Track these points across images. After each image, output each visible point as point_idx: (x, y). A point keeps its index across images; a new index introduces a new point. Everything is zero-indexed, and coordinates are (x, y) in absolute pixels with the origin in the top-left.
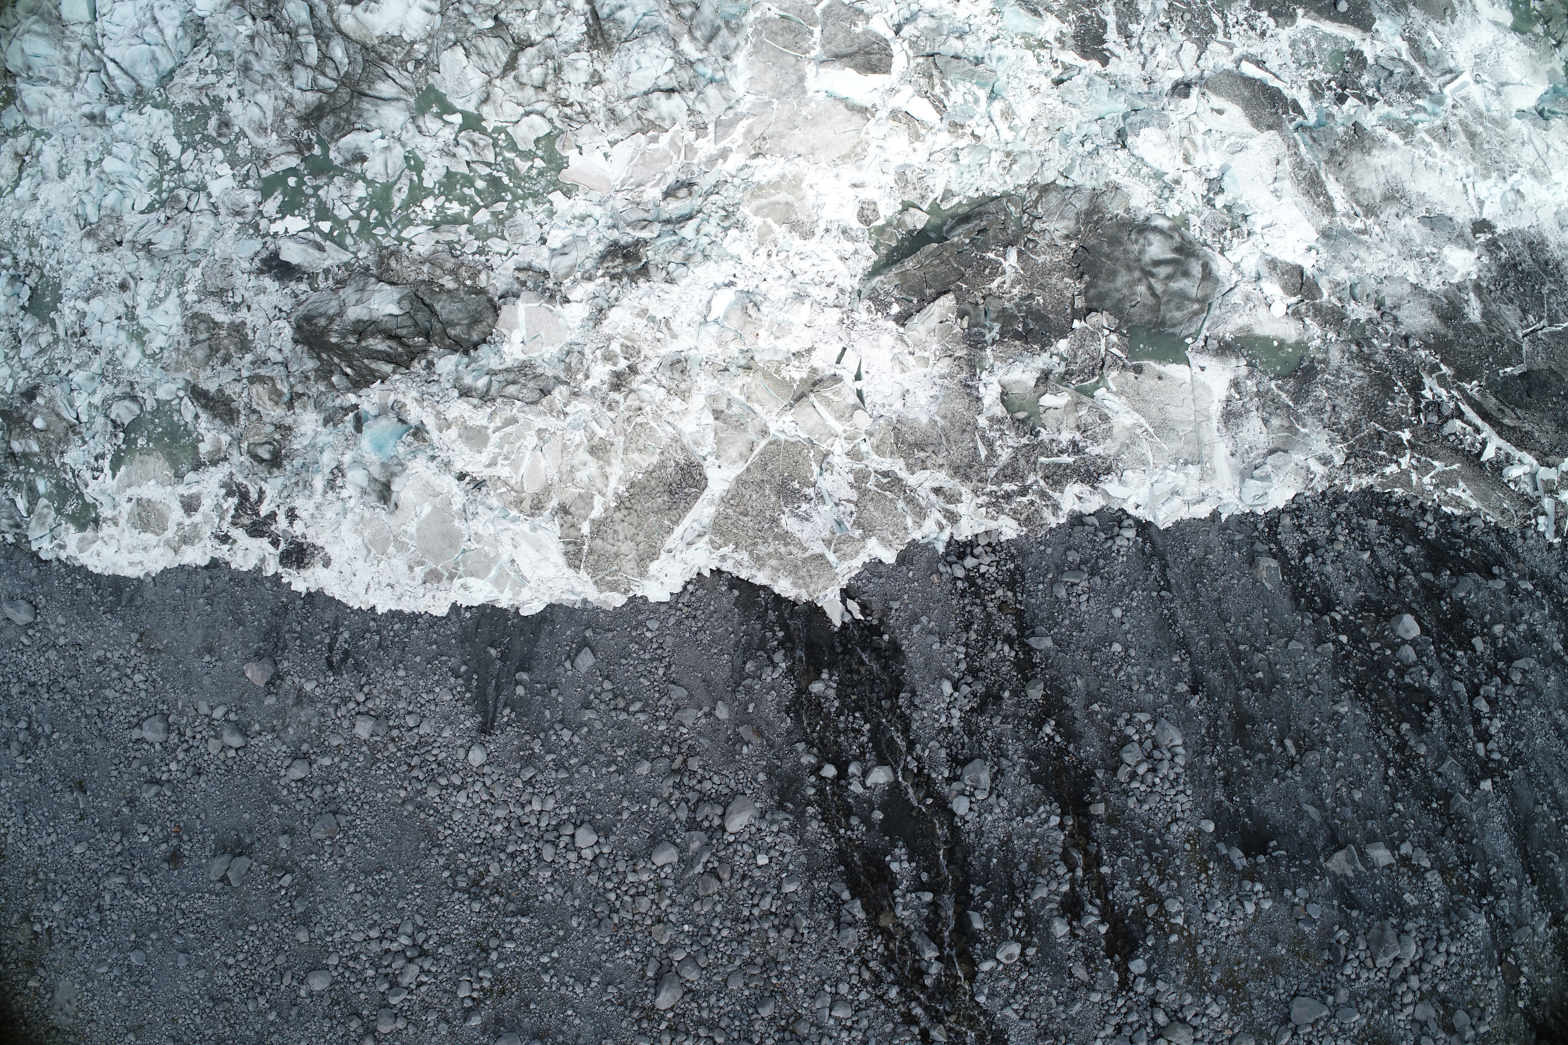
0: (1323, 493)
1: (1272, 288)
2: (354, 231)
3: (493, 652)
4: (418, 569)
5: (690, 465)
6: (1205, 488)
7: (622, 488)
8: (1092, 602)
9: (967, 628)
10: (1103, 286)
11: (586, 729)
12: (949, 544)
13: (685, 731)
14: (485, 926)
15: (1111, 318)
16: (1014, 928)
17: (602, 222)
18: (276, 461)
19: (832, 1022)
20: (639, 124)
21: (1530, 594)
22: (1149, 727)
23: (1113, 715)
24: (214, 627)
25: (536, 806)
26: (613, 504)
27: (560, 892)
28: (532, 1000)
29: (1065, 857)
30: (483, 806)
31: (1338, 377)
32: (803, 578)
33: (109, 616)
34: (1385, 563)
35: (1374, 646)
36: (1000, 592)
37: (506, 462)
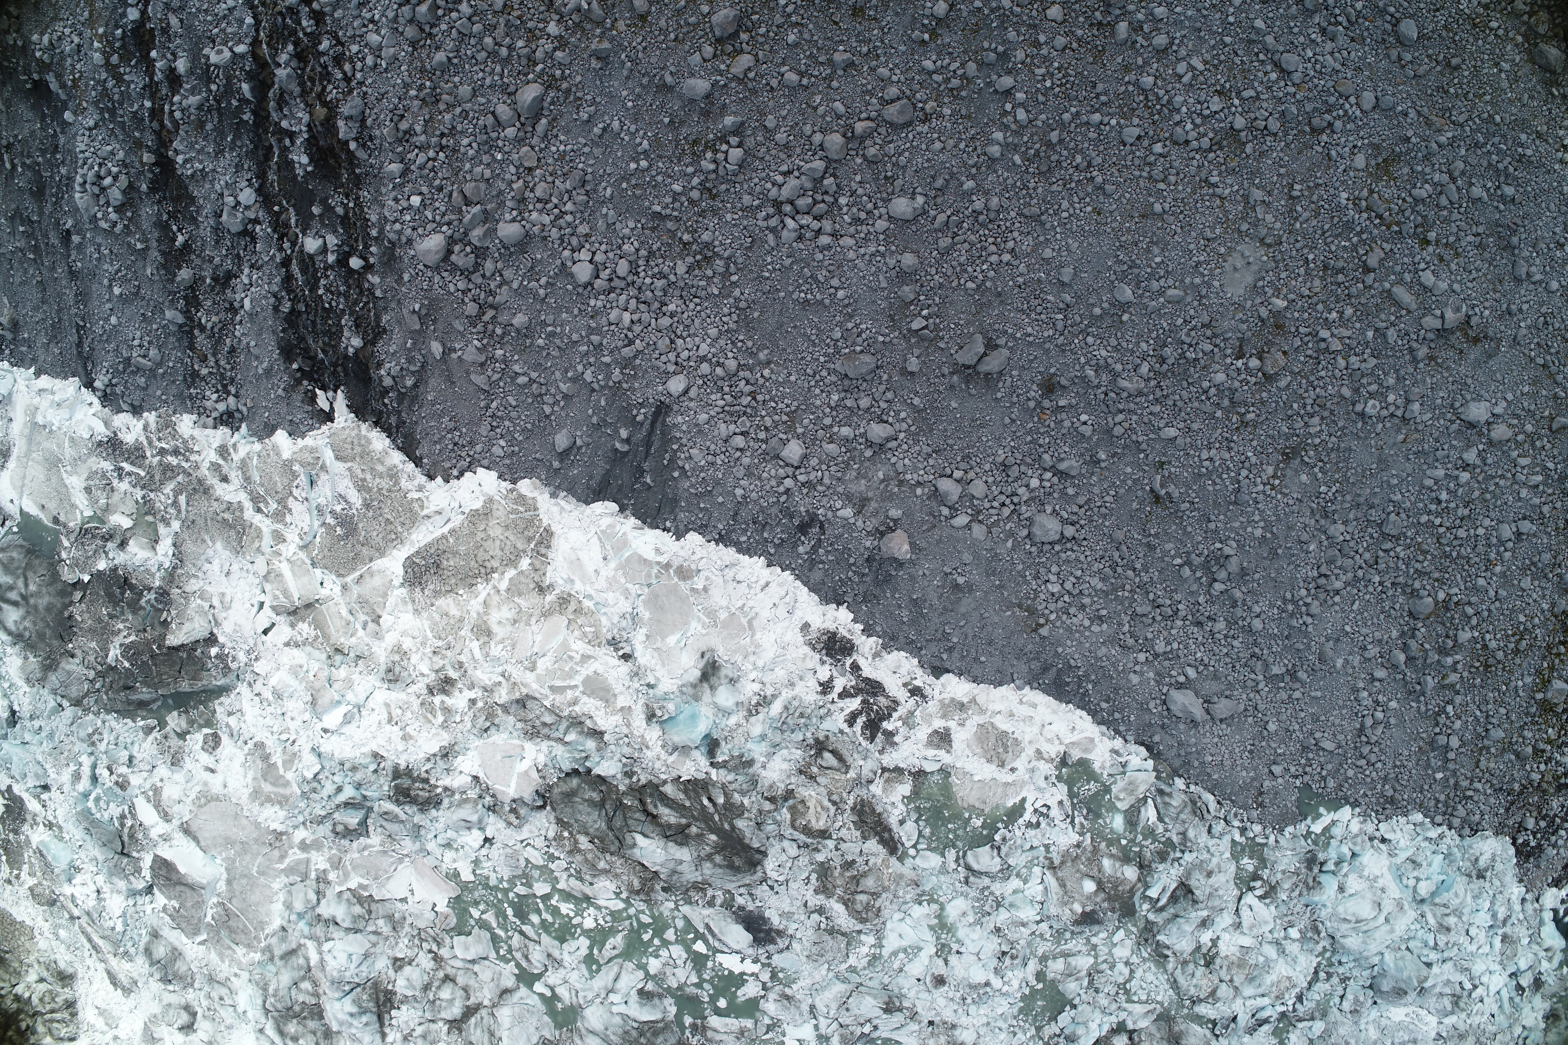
2: (672, 930)
3: (648, 480)
4: (700, 586)
5: (412, 585)
7: (480, 587)
9: (233, 350)
10: (58, 602)
11: (569, 375)
12: (238, 429)
13: (476, 342)
14: (702, 215)
15: (61, 573)
16: (218, 76)
17: (430, 836)
18: (820, 746)
19: (384, 33)
20: (374, 907)
22: (100, 216)
23: (126, 234)
24: (945, 608)
25: (627, 316)
26: (496, 575)
27: (618, 226)
28: (666, 127)
29: (176, 125)
30: (685, 334)
32: (360, 445)
33: (1072, 662)
36: (204, 371)
37: (573, 654)
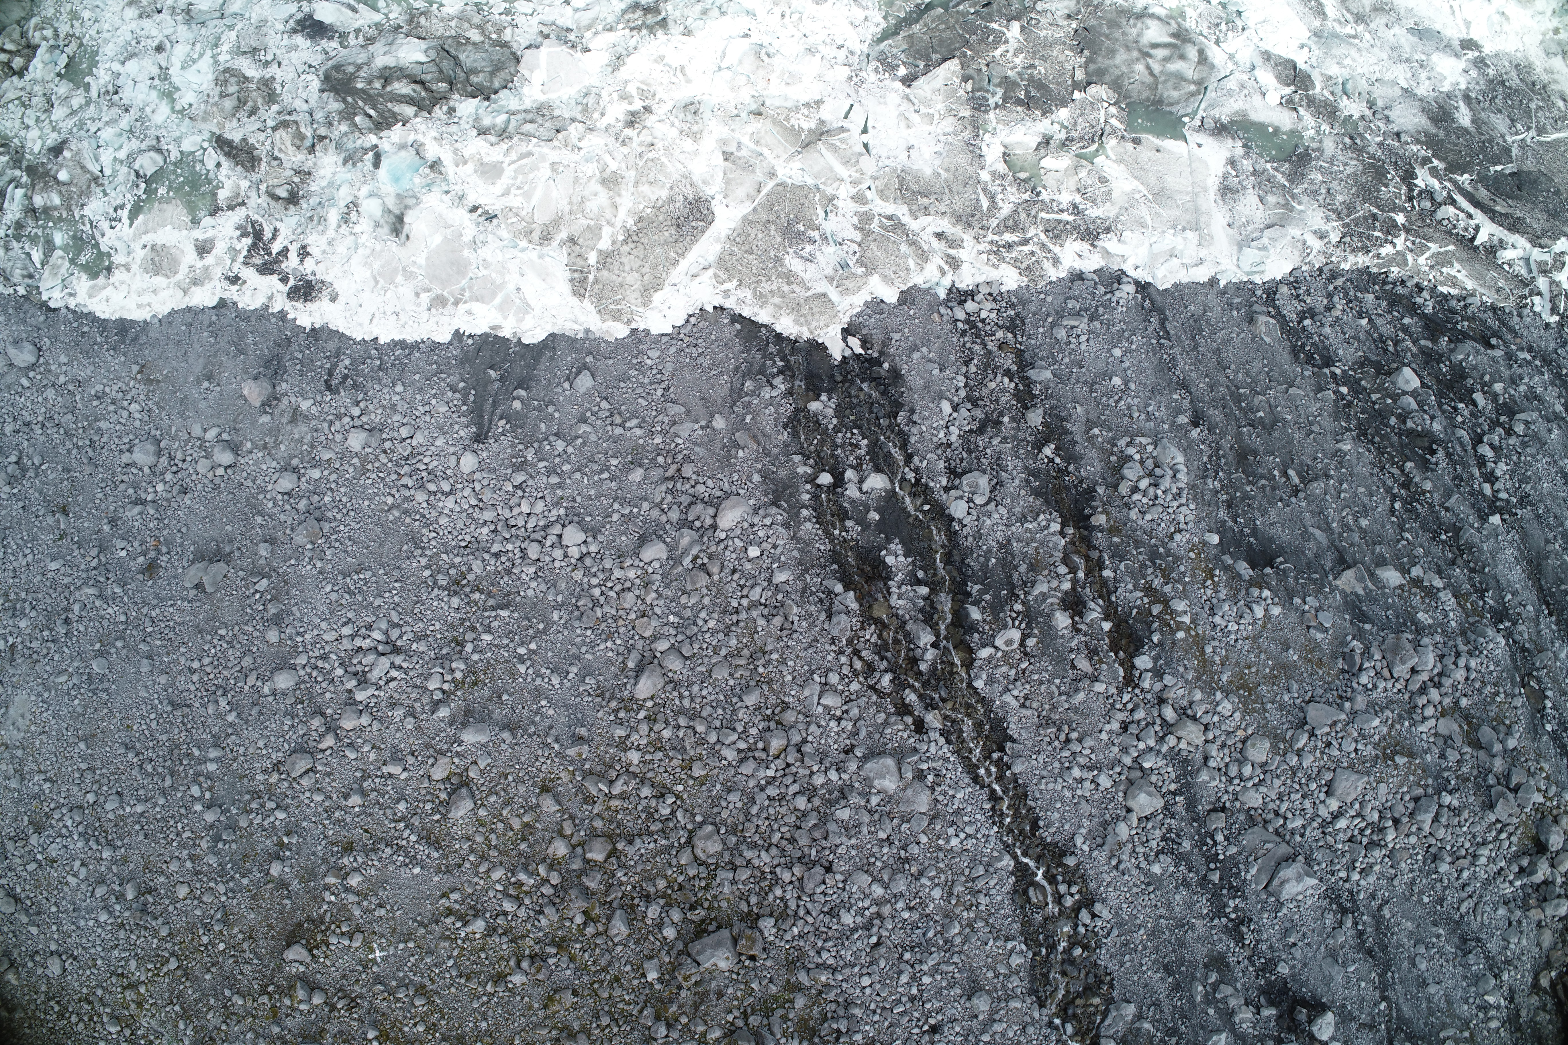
0: (1320, 270)
1: (1267, 77)
3: (492, 373)
5: (699, 200)
6: (1203, 253)
7: (630, 222)
8: (1091, 342)
9: (967, 363)
11: (580, 441)
12: (950, 290)
13: (681, 442)
14: (463, 621)
15: (1111, 92)
16: (1013, 620)
18: (293, 199)
19: (820, 709)
21: (1528, 363)
22: (1150, 448)
23: (1113, 438)
24: (215, 356)
26: (621, 238)
27: (543, 587)
28: (506, 691)
29: (1066, 560)
30: (470, 511)
31: (1332, 164)
32: (804, 315)
33: (112, 353)
34: (1383, 330)
35: (1374, 397)
36: (1000, 334)
37: (519, 192)
